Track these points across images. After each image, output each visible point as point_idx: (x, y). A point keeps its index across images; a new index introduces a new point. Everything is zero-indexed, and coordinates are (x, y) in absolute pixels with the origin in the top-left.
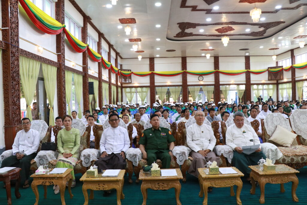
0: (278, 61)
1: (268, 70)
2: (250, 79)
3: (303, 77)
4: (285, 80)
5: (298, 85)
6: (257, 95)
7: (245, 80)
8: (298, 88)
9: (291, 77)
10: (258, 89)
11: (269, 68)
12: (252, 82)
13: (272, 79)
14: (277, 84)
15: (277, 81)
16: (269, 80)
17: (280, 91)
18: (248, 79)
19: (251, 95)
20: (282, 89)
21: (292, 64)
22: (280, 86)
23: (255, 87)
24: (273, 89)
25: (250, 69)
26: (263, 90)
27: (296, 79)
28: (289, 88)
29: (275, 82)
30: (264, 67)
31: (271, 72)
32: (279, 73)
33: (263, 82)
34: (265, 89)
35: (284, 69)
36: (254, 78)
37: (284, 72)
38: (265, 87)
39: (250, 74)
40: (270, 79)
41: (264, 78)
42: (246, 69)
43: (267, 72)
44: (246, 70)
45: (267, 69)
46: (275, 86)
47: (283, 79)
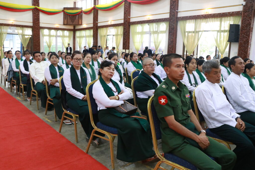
0: (76, 1)
1: (63, 11)
2: (39, 20)
3: (108, 21)
4: (84, 26)
5: (101, 32)
6: (48, 43)
7: (32, 21)
8: (101, 36)
9: (92, 22)
10: (50, 36)
11: (64, 8)
12: (41, 25)
13: (68, 24)
14: (74, 31)
15: (74, 27)
16: (64, 24)
17: (77, 40)
18: (36, 20)
19: (40, 43)
20: (80, 37)
21: (95, 3)
22: (78, 34)
23: (46, 32)
24: (69, 37)
25: (38, 6)
26: (56, 37)
27: (99, 25)
28: (89, 36)
29: (72, 27)
30: (59, 7)
31: (67, 14)
32: (77, 16)
33: (57, 26)
34: (59, 36)
35: (84, 11)
36: (44, 20)
37: (84, 15)
38: (60, 33)
39: (39, 13)
40: (66, 23)
41: (58, 20)
42: (34, 4)
43: (62, 13)
44: (33, 7)
45: (63, 9)
46: (72, 32)
47: (81, 24)
